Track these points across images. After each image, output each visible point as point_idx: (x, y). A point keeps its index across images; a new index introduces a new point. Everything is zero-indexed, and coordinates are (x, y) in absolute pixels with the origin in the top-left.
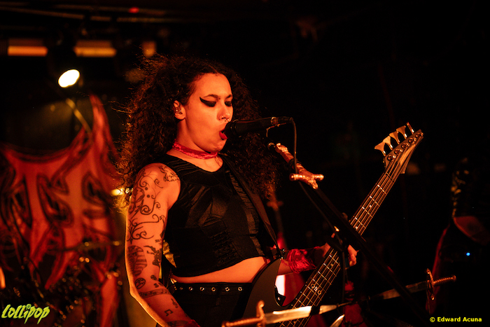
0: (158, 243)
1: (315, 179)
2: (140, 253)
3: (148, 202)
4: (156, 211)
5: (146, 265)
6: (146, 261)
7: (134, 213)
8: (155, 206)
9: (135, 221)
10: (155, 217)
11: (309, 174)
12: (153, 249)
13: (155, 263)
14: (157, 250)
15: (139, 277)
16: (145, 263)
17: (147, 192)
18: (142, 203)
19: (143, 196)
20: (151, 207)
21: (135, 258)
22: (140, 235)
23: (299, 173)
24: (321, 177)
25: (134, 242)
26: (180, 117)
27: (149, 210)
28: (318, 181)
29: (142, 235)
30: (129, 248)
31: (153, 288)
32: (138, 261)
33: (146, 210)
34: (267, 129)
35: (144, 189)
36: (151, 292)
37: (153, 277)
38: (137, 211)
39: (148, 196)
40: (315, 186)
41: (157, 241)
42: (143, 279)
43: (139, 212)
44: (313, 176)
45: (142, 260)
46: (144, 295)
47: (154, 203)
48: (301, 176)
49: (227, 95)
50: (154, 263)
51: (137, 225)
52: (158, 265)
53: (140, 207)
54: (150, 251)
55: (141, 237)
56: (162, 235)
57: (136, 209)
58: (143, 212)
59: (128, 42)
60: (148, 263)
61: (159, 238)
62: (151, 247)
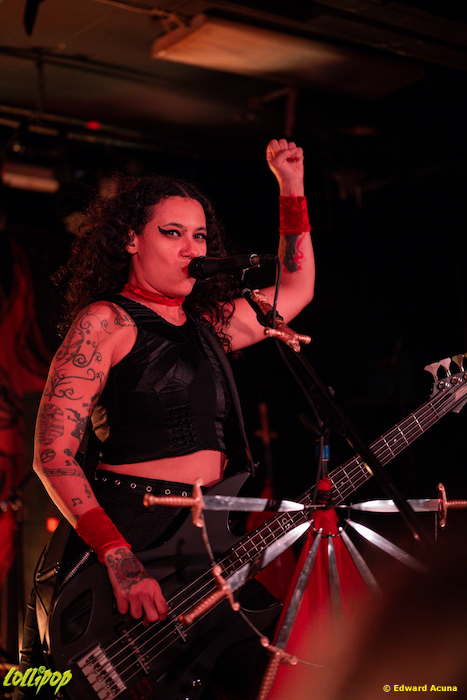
0: (85, 408)
1: (298, 340)
2: (57, 417)
3: (86, 350)
4: (94, 364)
5: (62, 434)
6: (63, 428)
7: (64, 361)
8: (95, 357)
9: (63, 372)
10: (90, 372)
11: (292, 332)
12: (77, 414)
13: (75, 434)
14: (81, 417)
15: (49, 447)
16: (61, 431)
17: (87, 337)
18: (78, 350)
19: (82, 341)
20: (88, 359)
21: (51, 420)
22: (64, 393)
23: (277, 329)
24: (308, 339)
25: (54, 398)
26: (131, 250)
27: (85, 362)
28: (302, 343)
29: (67, 393)
30: (45, 405)
31: (63, 466)
32: (53, 426)
33: (81, 361)
34: (244, 270)
35: (84, 331)
36: (59, 471)
37: (68, 452)
38: (68, 360)
39: (88, 343)
40: (297, 349)
41: (84, 405)
42: (53, 452)
43: (71, 362)
44: (297, 336)
45: (58, 427)
46: (49, 473)
47: (94, 354)
48: (279, 333)
49: (199, 226)
50: (73, 434)
51: (64, 378)
52: (78, 437)
53: (74, 356)
54: (72, 416)
55: (65, 394)
56: (93, 399)
57: (67, 357)
58: (77, 363)
59: (80, 174)
60: (65, 431)
61: (89, 402)
62: (75, 412)
